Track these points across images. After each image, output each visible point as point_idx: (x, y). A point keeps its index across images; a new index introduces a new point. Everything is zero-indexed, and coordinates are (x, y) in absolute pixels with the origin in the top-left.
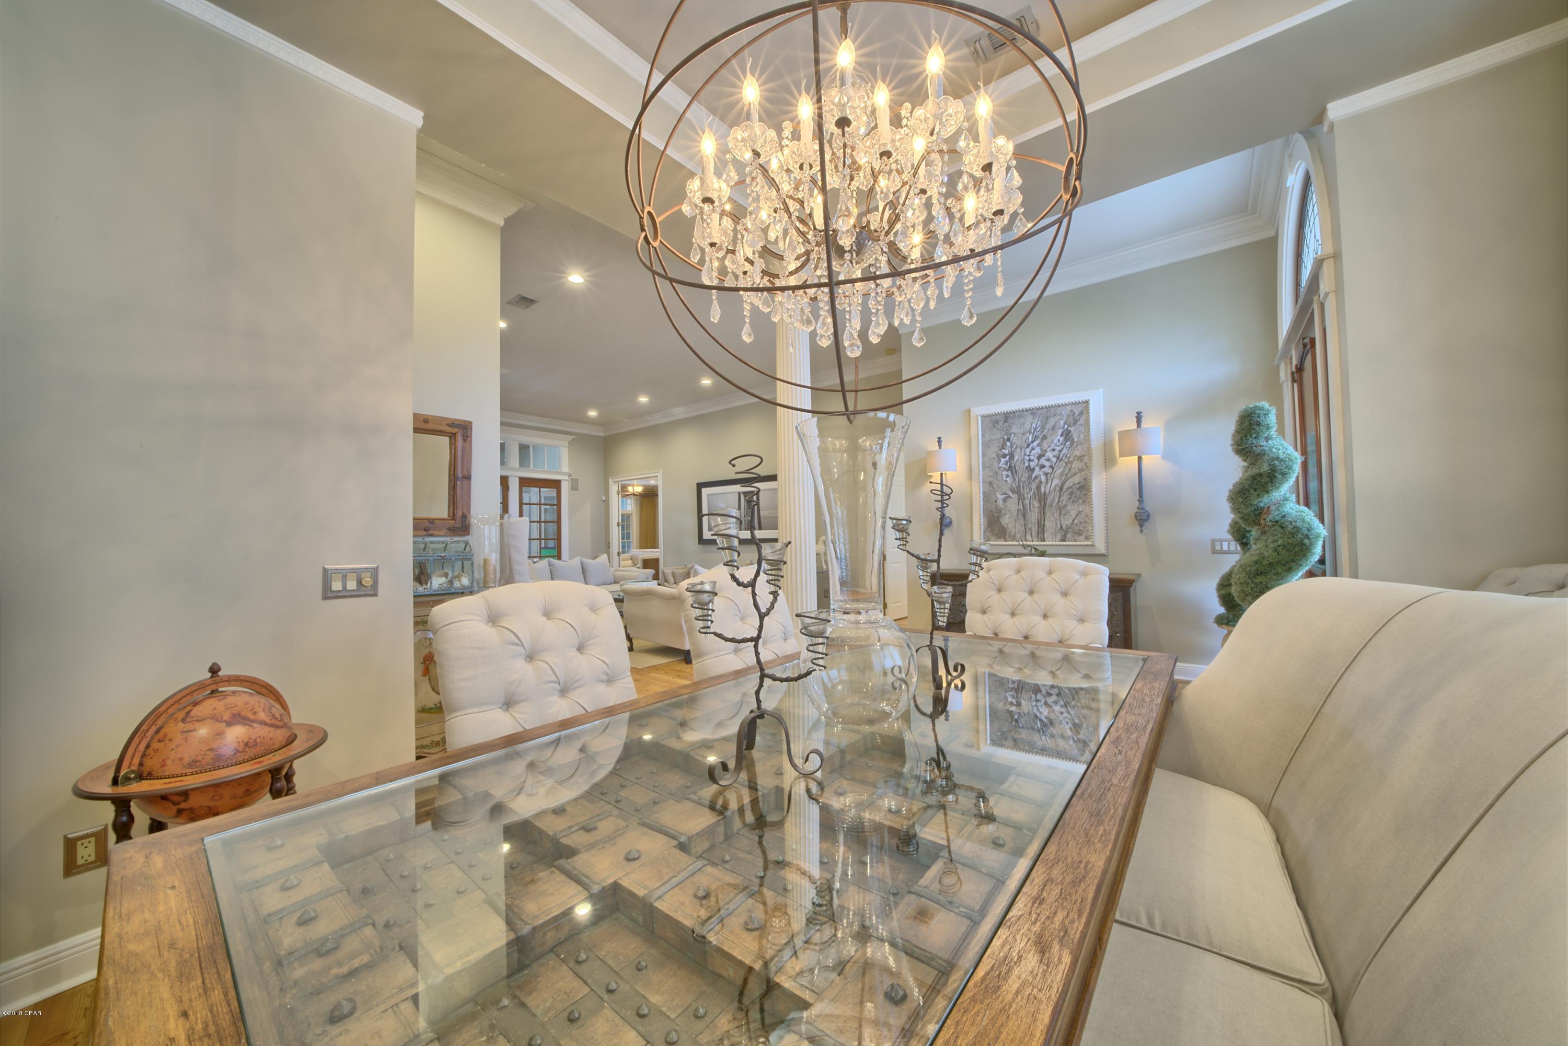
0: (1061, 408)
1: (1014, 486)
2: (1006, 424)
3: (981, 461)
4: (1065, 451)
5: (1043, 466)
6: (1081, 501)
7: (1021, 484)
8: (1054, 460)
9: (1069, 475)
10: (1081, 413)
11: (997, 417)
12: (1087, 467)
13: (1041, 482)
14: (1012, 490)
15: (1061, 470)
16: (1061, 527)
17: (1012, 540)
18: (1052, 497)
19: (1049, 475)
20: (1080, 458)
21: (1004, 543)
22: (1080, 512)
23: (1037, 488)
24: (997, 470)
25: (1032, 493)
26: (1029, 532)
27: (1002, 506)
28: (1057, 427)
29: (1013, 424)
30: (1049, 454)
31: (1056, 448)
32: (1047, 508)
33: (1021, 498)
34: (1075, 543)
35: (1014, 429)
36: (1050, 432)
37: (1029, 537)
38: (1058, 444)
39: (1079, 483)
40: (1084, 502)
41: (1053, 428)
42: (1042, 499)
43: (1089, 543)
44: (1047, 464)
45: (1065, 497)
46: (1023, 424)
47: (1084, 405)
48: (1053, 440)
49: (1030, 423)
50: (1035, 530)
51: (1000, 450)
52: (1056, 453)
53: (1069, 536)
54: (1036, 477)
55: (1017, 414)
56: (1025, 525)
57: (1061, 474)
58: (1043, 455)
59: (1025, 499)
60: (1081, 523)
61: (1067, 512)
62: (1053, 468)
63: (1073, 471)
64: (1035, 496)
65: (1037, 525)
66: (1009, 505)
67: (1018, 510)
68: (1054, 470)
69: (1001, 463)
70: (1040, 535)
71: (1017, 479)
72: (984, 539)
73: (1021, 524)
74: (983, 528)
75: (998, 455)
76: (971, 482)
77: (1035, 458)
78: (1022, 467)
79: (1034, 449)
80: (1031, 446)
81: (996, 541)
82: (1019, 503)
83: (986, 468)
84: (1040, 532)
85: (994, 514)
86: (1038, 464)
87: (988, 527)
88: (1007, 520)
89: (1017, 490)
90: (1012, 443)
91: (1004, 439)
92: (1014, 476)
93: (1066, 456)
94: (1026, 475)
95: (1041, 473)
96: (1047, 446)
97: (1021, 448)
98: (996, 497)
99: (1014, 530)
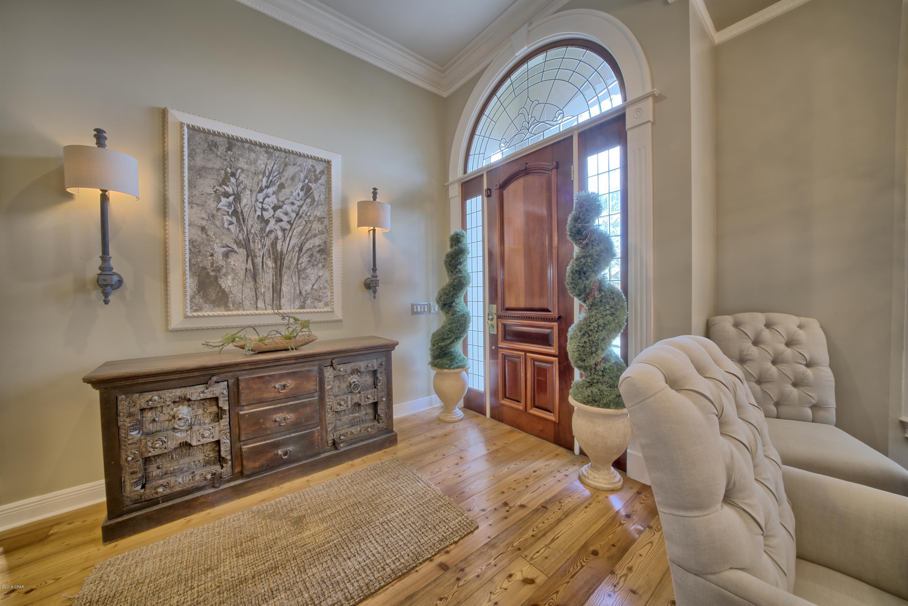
0: (302, 158)
1: (241, 237)
2: (229, 152)
3: (186, 193)
4: (304, 208)
5: (280, 220)
6: (320, 265)
7: (251, 237)
8: (294, 215)
9: (309, 235)
10: (322, 172)
11: (216, 139)
12: (328, 230)
13: (277, 238)
14: (238, 243)
15: (300, 228)
16: (300, 293)
17: (238, 309)
18: (290, 258)
19: (287, 232)
20: (320, 220)
21: (226, 313)
22: (319, 277)
23: (272, 244)
24: (215, 212)
25: (265, 250)
26: (261, 298)
27: (221, 263)
28: (297, 179)
29: (241, 155)
30: (287, 207)
31: (296, 202)
32: (284, 270)
33: (250, 255)
34: (315, 310)
35: (242, 164)
36: (289, 182)
37: (260, 304)
38: (298, 198)
39: (319, 246)
40: (323, 266)
41: (293, 178)
42: (278, 259)
43: (329, 310)
44: (285, 218)
45: (305, 259)
46: (256, 161)
47: (325, 165)
48: (292, 193)
50: (269, 296)
51: (220, 185)
52: (295, 207)
53: (308, 302)
54: (271, 232)
55: (247, 145)
56: (256, 289)
57: (301, 233)
58: (280, 207)
59: (256, 256)
60: (321, 288)
61: (307, 276)
62: (292, 225)
63: (313, 232)
64: (269, 254)
65: (271, 290)
66: (232, 263)
67: (246, 269)
68: (293, 227)
69: (221, 203)
70: (275, 302)
71: (245, 229)
72: (191, 309)
73: (251, 288)
74: (189, 292)
75: (215, 192)
76: (165, 221)
77: (270, 208)
78: (252, 216)
79: (269, 197)
80: (264, 192)
81: (212, 311)
82: (247, 260)
83: (195, 205)
84: (275, 298)
85: (208, 273)
86: (273, 216)
87: (199, 292)
88: (229, 283)
89: (246, 244)
90: (238, 182)
91: (226, 173)
92: (240, 224)
93: (306, 214)
94: (257, 227)
95: (277, 227)
96: (285, 197)
97: (251, 191)
98: (213, 249)
99: (241, 296)
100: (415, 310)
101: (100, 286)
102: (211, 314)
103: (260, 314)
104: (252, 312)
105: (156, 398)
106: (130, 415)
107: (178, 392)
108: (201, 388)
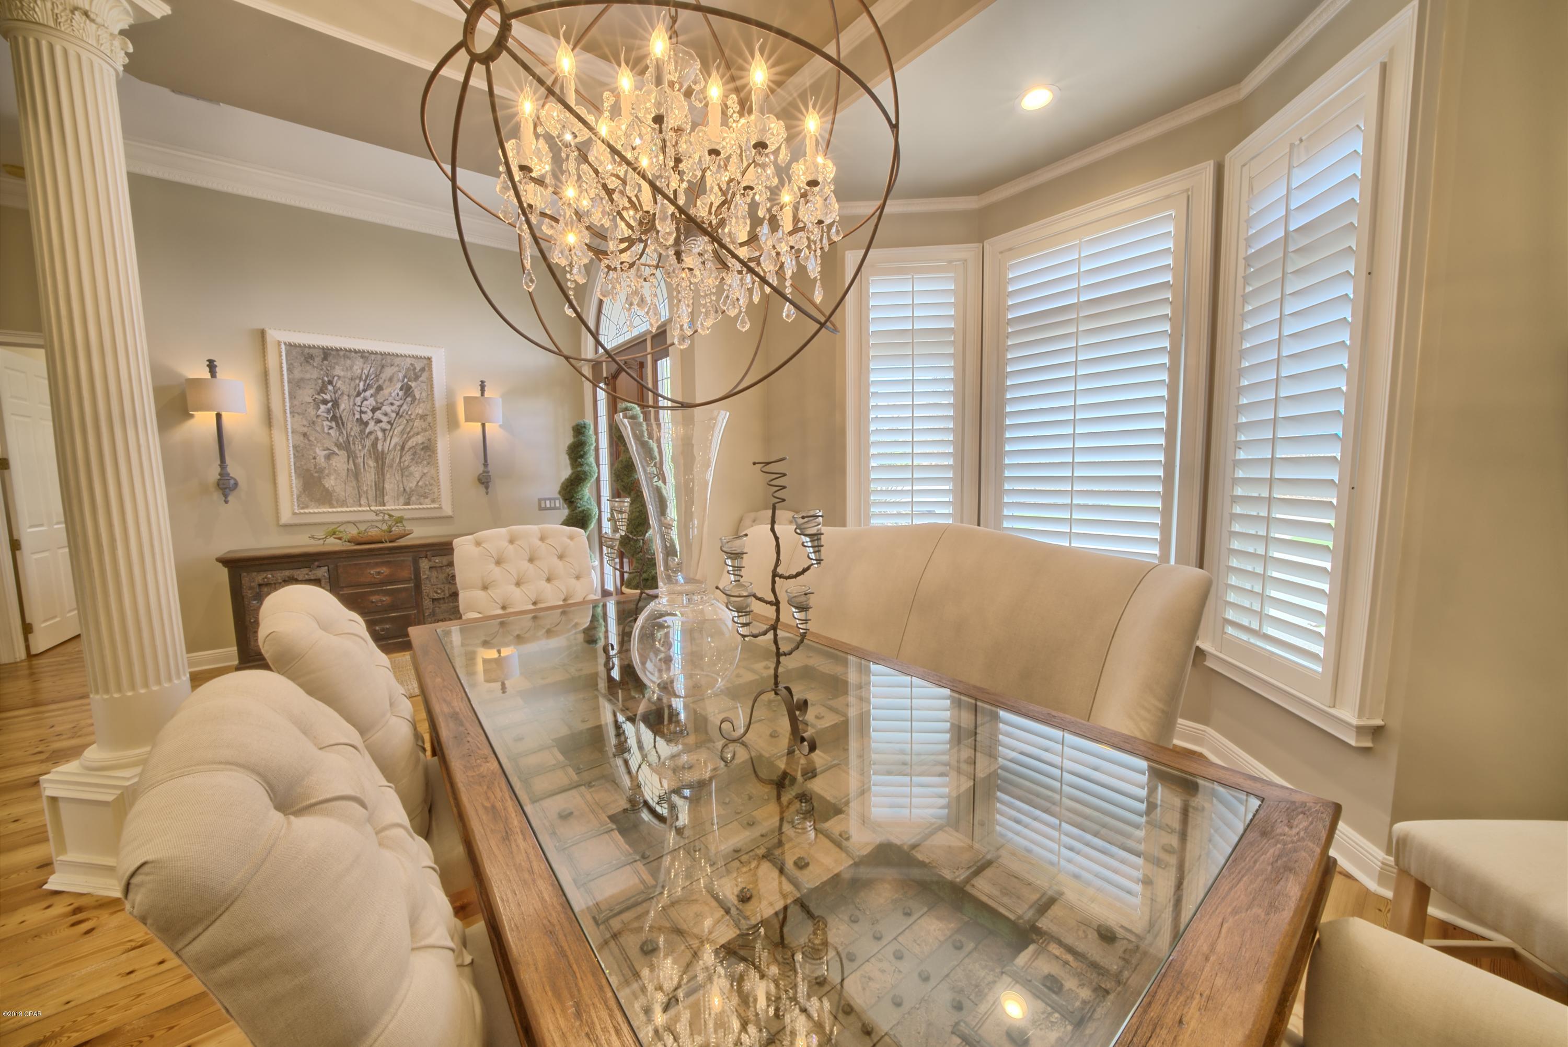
0: (399, 359)
1: (341, 440)
2: (326, 362)
3: (288, 404)
4: (405, 407)
5: (379, 421)
6: (425, 462)
7: (351, 439)
8: (394, 415)
9: (411, 434)
10: (423, 370)
11: (311, 351)
12: (432, 427)
13: (377, 439)
14: (339, 446)
15: (401, 427)
16: (405, 490)
17: (342, 506)
18: (391, 457)
19: (387, 433)
20: (423, 417)
21: (330, 510)
22: (424, 474)
23: (373, 445)
24: (315, 419)
25: (366, 450)
26: (364, 496)
27: (324, 465)
28: (395, 379)
29: (336, 363)
30: (387, 408)
31: (395, 402)
32: (386, 469)
33: (351, 456)
34: (421, 507)
35: (338, 371)
36: (387, 383)
37: (364, 502)
38: (397, 398)
39: (423, 443)
40: (429, 463)
41: (391, 380)
42: (380, 458)
43: (436, 506)
44: (385, 419)
45: (407, 458)
46: (351, 367)
47: (425, 362)
48: (391, 393)
49: (358, 367)
50: (372, 493)
51: (319, 394)
52: (395, 408)
53: (413, 498)
54: (371, 433)
55: (341, 353)
56: (358, 487)
57: (402, 432)
58: (379, 409)
59: (357, 457)
60: (426, 485)
61: (411, 474)
62: (392, 425)
63: (415, 430)
64: (370, 454)
65: (374, 488)
66: (334, 464)
67: (348, 469)
68: (394, 427)
69: (320, 410)
70: (378, 499)
71: (345, 432)
72: (298, 506)
73: (353, 488)
74: (295, 492)
75: (314, 400)
76: (271, 430)
77: (368, 411)
78: (350, 419)
79: (366, 400)
80: (362, 396)
81: (317, 508)
82: (348, 461)
83: (296, 415)
84: (378, 496)
85: (312, 475)
86: (372, 418)
87: (304, 491)
88: (332, 482)
89: (346, 446)
90: (336, 389)
91: (323, 382)
92: (340, 428)
93: (407, 413)
94: (356, 429)
95: (376, 428)
96: (384, 399)
97: (348, 396)
98: (315, 452)
99: (344, 494)
100: (543, 505)
101: (220, 489)
102: (316, 510)
103: (363, 511)
104: (355, 509)
105: (270, 576)
106: (251, 588)
107: (287, 573)
108: (305, 571)
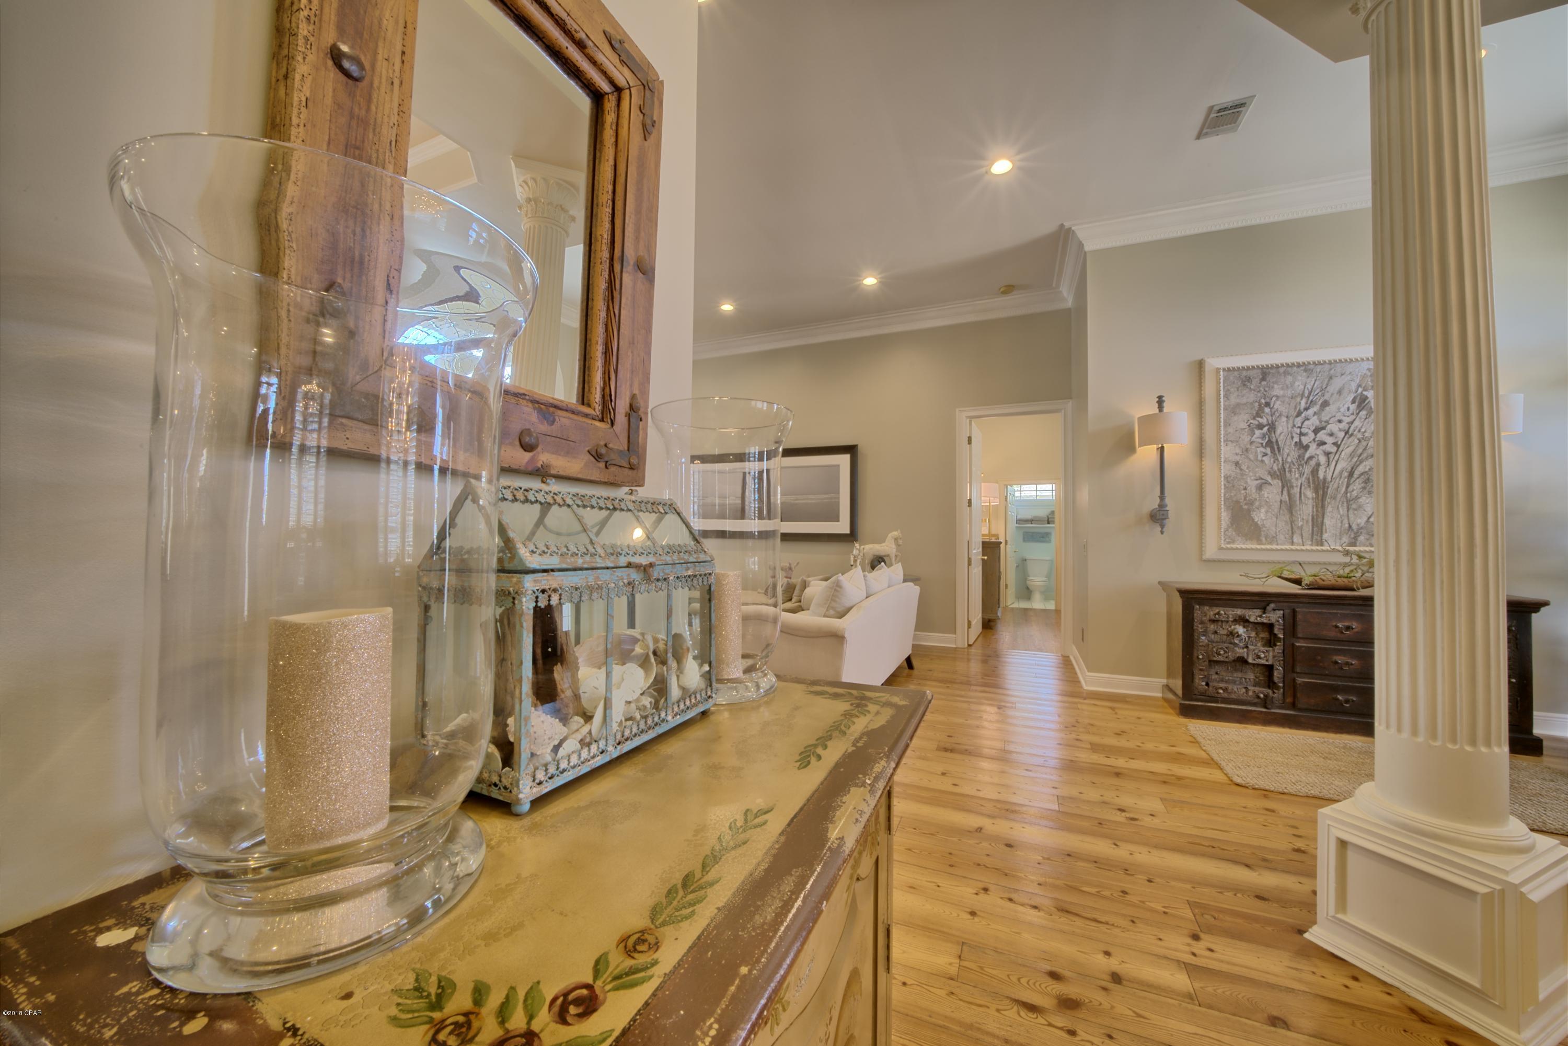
0: (1352, 365)
1: (1275, 468)
2: (1264, 383)
3: (1222, 432)
4: (1357, 423)
5: (1322, 443)
7: (1287, 466)
8: (1341, 434)
9: (1364, 455)
11: (1250, 373)
13: (1318, 464)
14: (1272, 474)
15: (1351, 449)
16: (1350, 526)
17: (1271, 543)
18: (1335, 486)
19: (1331, 456)
21: (1259, 547)
23: (1312, 472)
24: (1248, 446)
25: (1304, 479)
26: (1298, 532)
27: (1255, 495)
28: (1346, 390)
29: (1276, 383)
30: (1333, 427)
31: (1344, 418)
32: (1328, 500)
33: (1286, 485)
35: (1277, 391)
36: (1335, 397)
37: (1297, 539)
38: (1348, 413)
41: (1340, 392)
42: (1320, 488)
44: (1330, 440)
45: (1356, 486)
46: (1292, 385)
48: (1339, 409)
49: (1300, 383)
50: (1307, 530)
51: (1254, 418)
52: (1344, 426)
53: (1362, 538)
54: (1311, 458)
55: (1282, 370)
56: (1292, 522)
57: (1351, 455)
58: (1323, 428)
59: (1292, 487)
61: (1360, 507)
62: (1338, 446)
63: (1370, 451)
64: (1309, 482)
65: (1310, 524)
66: (1266, 495)
67: (1281, 501)
68: (1341, 449)
69: (1255, 436)
70: (1315, 537)
71: (1280, 459)
72: (1225, 540)
73: (1286, 522)
74: (1224, 525)
75: (1249, 426)
76: (1201, 461)
77: (1310, 432)
78: (1288, 443)
79: (1308, 419)
80: (1303, 415)
81: (1244, 544)
82: (1282, 492)
83: (1230, 443)
84: (1315, 533)
85: (1241, 506)
86: (1314, 440)
87: (1232, 525)
88: (1262, 516)
89: (1281, 475)
90: (1273, 410)
91: (1260, 405)
92: (1275, 454)
93: (1359, 431)
94: (1294, 454)
95: (1319, 452)
96: (1330, 416)
97: (1287, 417)
98: (1246, 483)
99: (1274, 529)
102: (1243, 546)
103: (1297, 550)
104: (1288, 547)
105: (1222, 612)
106: (1202, 623)
107: (1239, 612)
108: (1258, 612)
